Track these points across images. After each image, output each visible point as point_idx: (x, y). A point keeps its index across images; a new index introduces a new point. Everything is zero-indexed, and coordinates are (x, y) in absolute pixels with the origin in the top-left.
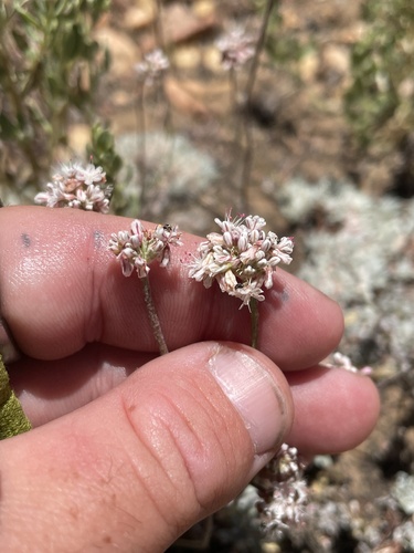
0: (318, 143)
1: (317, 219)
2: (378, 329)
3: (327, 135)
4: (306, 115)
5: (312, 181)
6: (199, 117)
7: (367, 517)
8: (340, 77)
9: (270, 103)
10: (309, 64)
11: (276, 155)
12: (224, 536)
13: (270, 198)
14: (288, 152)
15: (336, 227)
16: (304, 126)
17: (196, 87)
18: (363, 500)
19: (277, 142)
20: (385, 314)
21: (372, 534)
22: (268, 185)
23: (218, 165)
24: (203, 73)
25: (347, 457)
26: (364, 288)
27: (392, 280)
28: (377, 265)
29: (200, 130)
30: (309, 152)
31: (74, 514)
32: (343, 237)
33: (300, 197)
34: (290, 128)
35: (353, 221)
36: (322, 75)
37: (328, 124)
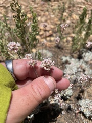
0: (67, 51)
1: (67, 62)
2: (76, 79)
3: (68, 50)
4: (65, 47)
5: (66, 57)
6: (50, 47)
7: (75, 106)
8: (70, 42)
9: (60, 45)
10: (65, 40)
11: (60, 53)
12: (54, 108)
13: (60, 59)
14: (62, 52)
15: (70, 63)
16: (65, 48)
17: (49, 43)
18: (74, 104)
19: (61, 51)
20: (77, 76)
21: (76, 109)
22: (60, 57)
23: (53, 54)
24: (50, 41)
25: (72, 97)
26: (74, 72)
27: (78, 71)
28: (76, 69)
29: (50, 49)
30: (65, 52)
31: (23, 100)
32: (71, 65)
33: (64, 59)
34: (62, 49)
35: (72, 63)
36: (67, 41)
37: (68, 48)
